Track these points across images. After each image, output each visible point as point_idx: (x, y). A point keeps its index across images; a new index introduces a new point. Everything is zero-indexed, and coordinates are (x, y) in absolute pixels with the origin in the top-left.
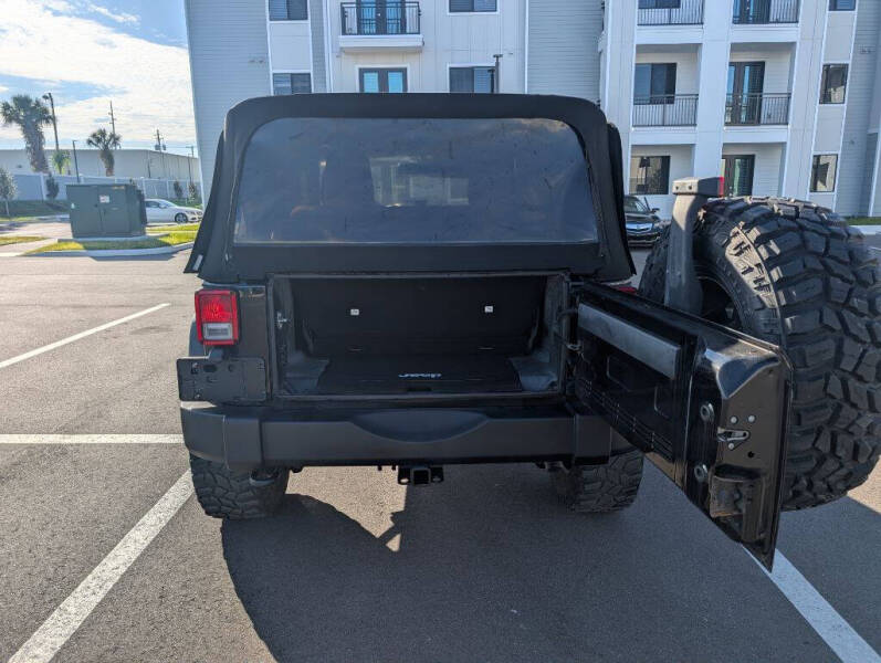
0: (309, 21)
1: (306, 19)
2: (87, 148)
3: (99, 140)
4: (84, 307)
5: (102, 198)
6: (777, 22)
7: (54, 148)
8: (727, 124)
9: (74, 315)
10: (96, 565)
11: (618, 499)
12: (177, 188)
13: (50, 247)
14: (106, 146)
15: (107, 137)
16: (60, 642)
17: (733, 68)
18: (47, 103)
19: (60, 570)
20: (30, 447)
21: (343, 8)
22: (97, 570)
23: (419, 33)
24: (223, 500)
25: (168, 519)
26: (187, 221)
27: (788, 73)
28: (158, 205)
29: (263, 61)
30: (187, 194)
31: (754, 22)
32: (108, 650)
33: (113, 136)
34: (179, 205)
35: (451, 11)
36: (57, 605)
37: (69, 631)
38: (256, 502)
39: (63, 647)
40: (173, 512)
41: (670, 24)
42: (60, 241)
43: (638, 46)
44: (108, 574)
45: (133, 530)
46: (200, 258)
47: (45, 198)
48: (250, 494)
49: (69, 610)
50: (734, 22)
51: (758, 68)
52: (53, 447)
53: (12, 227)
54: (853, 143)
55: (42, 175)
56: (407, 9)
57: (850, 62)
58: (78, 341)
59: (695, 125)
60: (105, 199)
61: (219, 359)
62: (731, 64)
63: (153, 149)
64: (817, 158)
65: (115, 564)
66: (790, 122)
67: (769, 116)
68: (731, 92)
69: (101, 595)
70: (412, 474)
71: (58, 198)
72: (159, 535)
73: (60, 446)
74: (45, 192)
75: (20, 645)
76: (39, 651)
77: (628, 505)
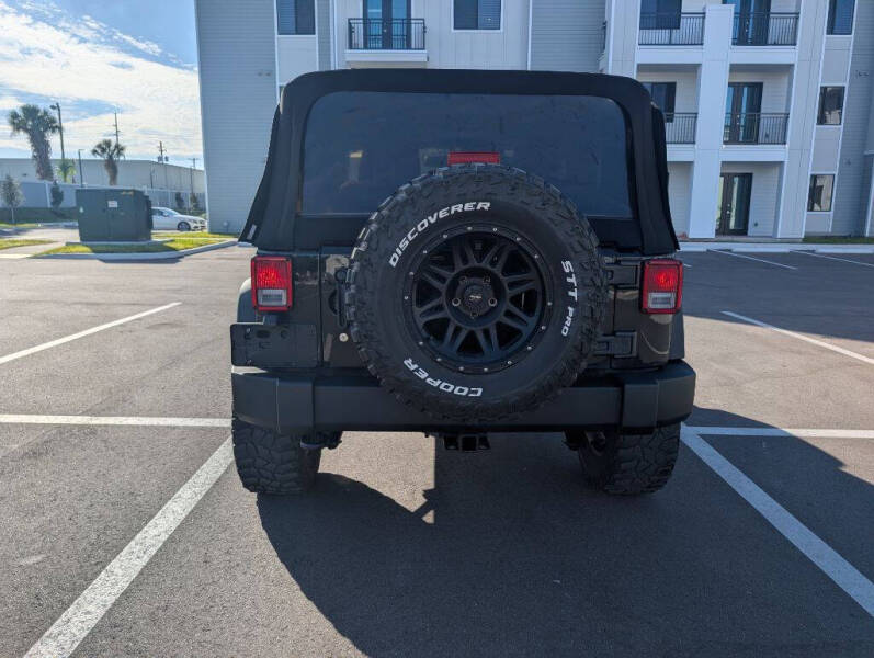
0: (316, 35)
1: (314, 33)
2: (93, 158)
3: (104, 150)
4: (98, 304)
5: (110, 203)
6: (775, 44)
7: (60, 157)
8: (725, 143)
9: (87, 311)
10: (138, 532)
11: (652, 478)
12: (178, 198)
13: (58, 250)
14: (110, 157)
15: (112, 148)
16: (111, 600)
17: (731, 89)
18: (54, 114)
19: (102, 537)
20: (59, 426)
21: (350, 24)
22: (139, 537)
23: (424, 49)
24: (263, 472)
25: (204, 493)
26: (189, 229)
27: (785, 94)
28: (161, 213)
29: (271, 74)
30: (189, 205)
31: (752, 44)
32: (158, 608)
33: (117, 146)
34: (182, 213)
35: (455, 28)
36: (104, 567)
37: (118, 590)
38: (295, 474)
39: (114, 605)
40: (208, 487)
41: (670, 44)
42: (68, 244)
43: (639, 65)
44: (149, 542)
45: (170, 502)
46: (254, 227)
47: (49, 206)
48: (290, 466)
49: (116, 571)
50: (733, 44)
51: (756, 89)
52: (81, 427)
53: (18, 232)
54: (849, 163)
55: (47, 183)
56: (413, 26)
57: (846, 85)
58: (94, 334)
59: (694, 143)
60: (113, 204)
61: (274, 324)
62: (730, 84)
63: (156, 160)
64: (814, 178)
65: (155, 532)
66: (788, 141)
67: (767, 136)
68: (730, 111)
69: (146, 559)
70: (460, 441)
71: (62, 206)
72: (196, 507)
73: (89, 426)
74: (49, 200)
75: (71, 601)
76: (91, 608)
77: (661, 486)
